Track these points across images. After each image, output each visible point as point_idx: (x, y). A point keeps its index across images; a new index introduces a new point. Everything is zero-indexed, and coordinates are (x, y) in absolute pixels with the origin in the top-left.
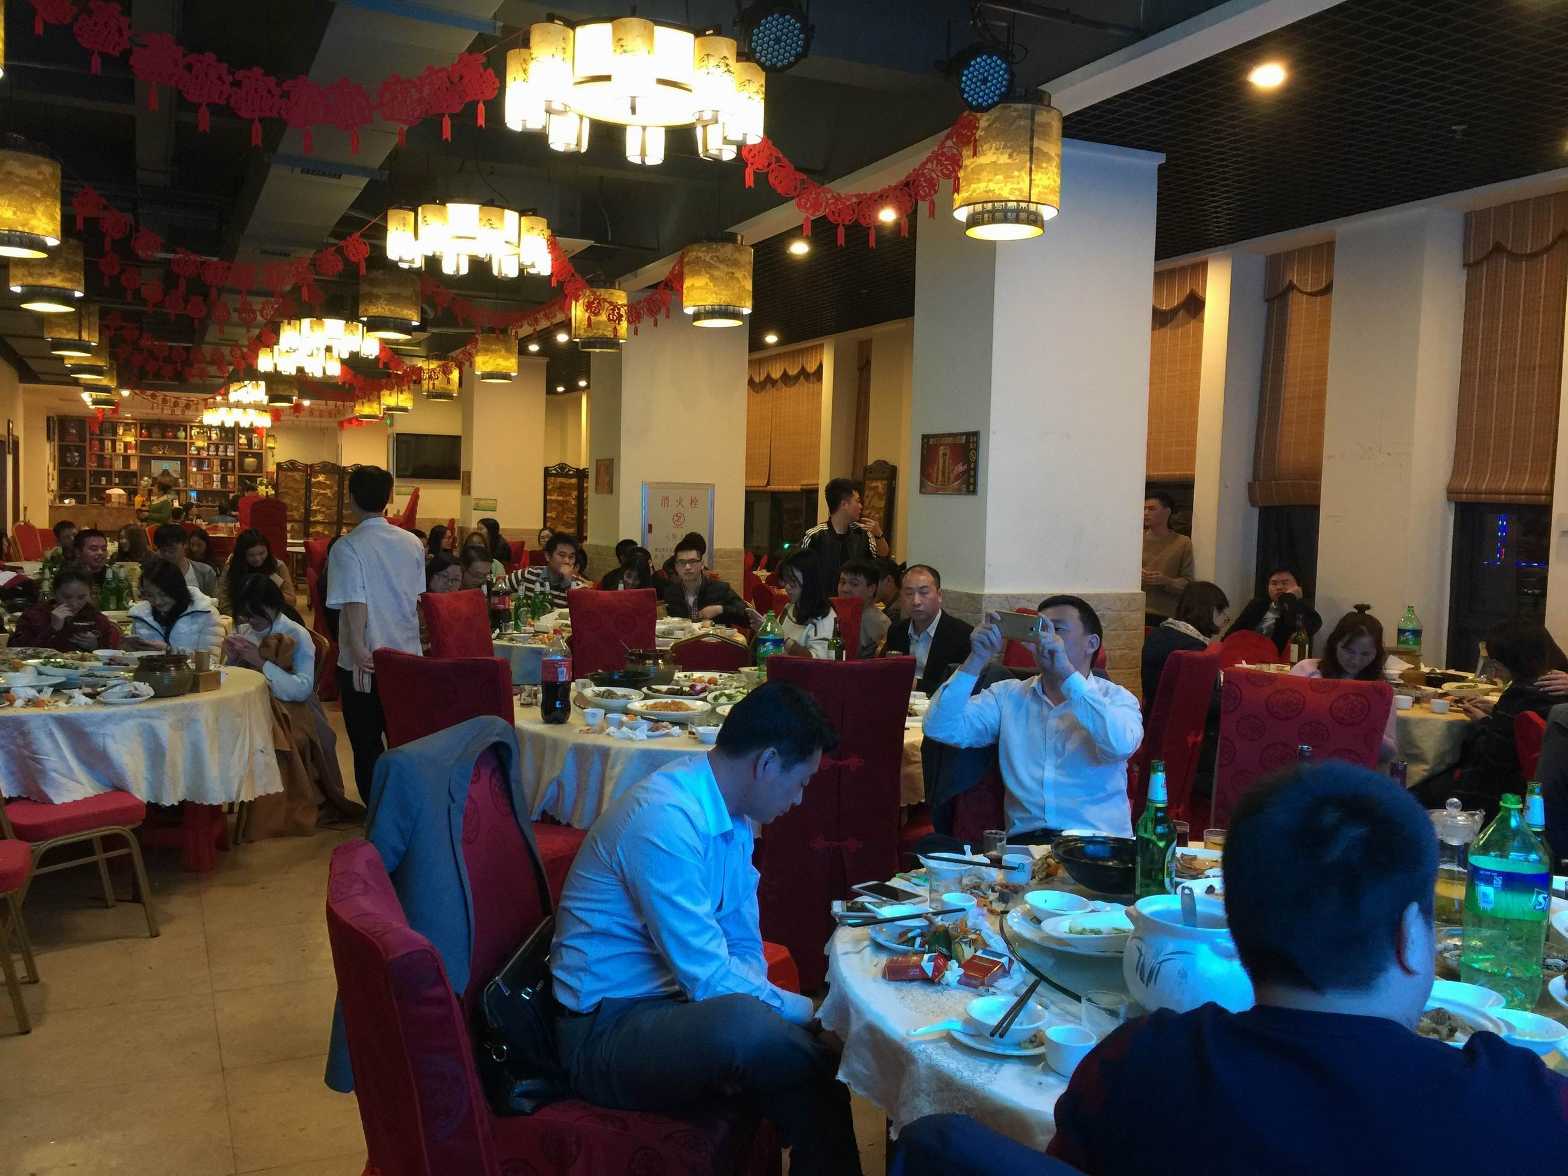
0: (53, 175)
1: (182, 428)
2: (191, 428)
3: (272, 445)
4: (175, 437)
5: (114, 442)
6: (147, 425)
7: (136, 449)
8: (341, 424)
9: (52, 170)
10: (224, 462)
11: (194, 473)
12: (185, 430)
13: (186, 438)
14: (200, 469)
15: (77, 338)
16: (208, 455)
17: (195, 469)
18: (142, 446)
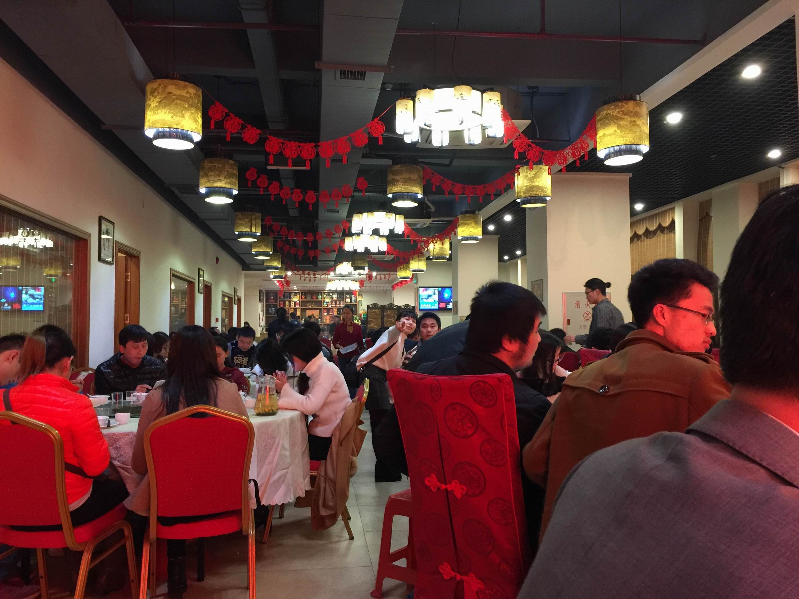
0: (195, 94)
1: (320, 294)
2: (324, 293)
3: (360, 299)
4: (317, 298)
5: (290, 302)
6: (304, 293)
7: (299, 305)
8: (393, 287)
9: (195, 91)
10: (339, 310)
11: (325, 316)
12: (322, 295)
13: (322, 299)
14: (328, 314)
15: (250, 231)
16: (332, 306)
17: (326, 314)
18: (302, 303)
